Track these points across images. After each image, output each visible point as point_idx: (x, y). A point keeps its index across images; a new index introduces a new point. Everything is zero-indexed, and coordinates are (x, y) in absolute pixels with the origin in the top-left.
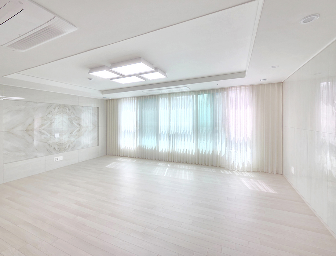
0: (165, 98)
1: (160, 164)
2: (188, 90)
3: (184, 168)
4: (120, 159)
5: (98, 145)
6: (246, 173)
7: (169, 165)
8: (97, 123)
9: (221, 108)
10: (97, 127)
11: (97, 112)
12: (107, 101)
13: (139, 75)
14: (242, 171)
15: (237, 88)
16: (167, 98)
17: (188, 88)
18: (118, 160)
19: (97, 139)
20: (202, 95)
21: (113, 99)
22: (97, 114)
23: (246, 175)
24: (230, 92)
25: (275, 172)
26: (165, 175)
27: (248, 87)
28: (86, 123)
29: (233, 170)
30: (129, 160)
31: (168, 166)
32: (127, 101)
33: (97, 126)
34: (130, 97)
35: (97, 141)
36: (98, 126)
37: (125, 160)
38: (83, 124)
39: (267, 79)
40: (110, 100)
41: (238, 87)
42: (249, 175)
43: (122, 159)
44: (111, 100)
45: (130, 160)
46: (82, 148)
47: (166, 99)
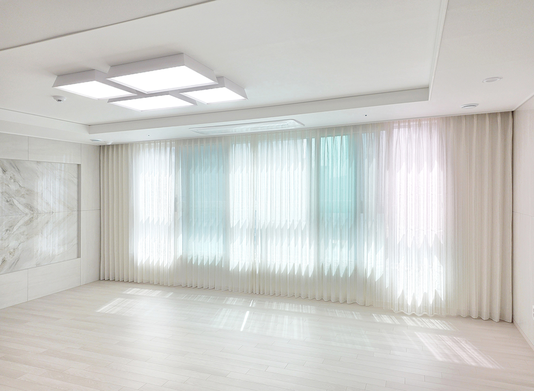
0: (244, 145)
1: (231, 301)
2: (298, 125)
3: (288, 310)
4: (133, 291)
5: (79, 256)
6: (432, 320)
7: (252, 304)
8: (76, 203)
9: (374, 170)
10: (76, 213)
11: (76, 175)
12: (102, 148)
13: (178, 93)
14: (422, 316)
15: (411, 123)
16: (249, 144)
17: (297, 123)
18: (128, 293)
19: (75, 241)
20: (329, 139)
21: (117, 145)
22: (76, 181)
23: (430, 326)
24: (395, 131)
25: (497, 318)
26: (242, 330)
27: (436, 121)
28: (47, 203)
29: (403, 314)
30: (156, 293)
31: (250, 306)
32: (153, 149)
33: (76, 209)
34: (160, 141)
35: (76, 246)
36: (79, 211)
37: (145, 292)
38: (40, 206)
39: (478, 104)
40: (109, 146)
41: (413, 121)
42: (438, 324)
43: (138, 289)
44: (113, 146)
45: (159, 292)
46: (38, 265)
47: (247, 146)
